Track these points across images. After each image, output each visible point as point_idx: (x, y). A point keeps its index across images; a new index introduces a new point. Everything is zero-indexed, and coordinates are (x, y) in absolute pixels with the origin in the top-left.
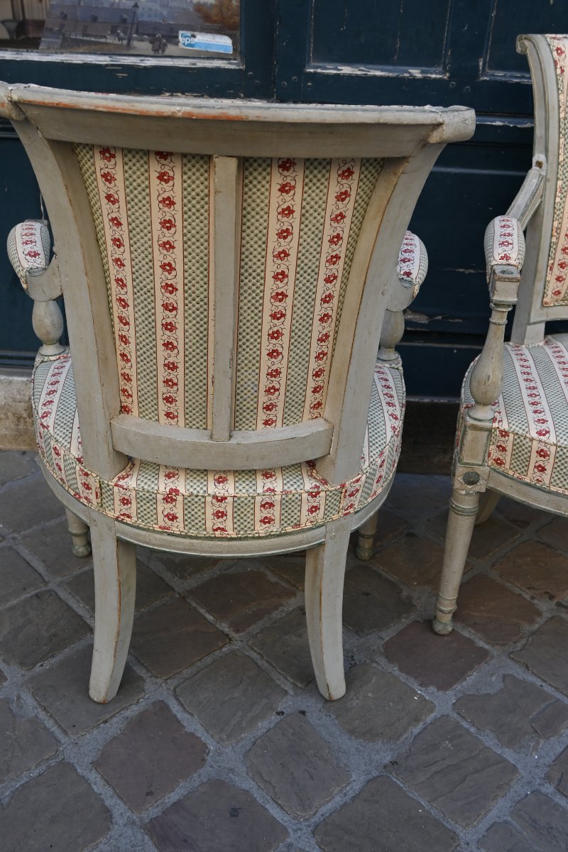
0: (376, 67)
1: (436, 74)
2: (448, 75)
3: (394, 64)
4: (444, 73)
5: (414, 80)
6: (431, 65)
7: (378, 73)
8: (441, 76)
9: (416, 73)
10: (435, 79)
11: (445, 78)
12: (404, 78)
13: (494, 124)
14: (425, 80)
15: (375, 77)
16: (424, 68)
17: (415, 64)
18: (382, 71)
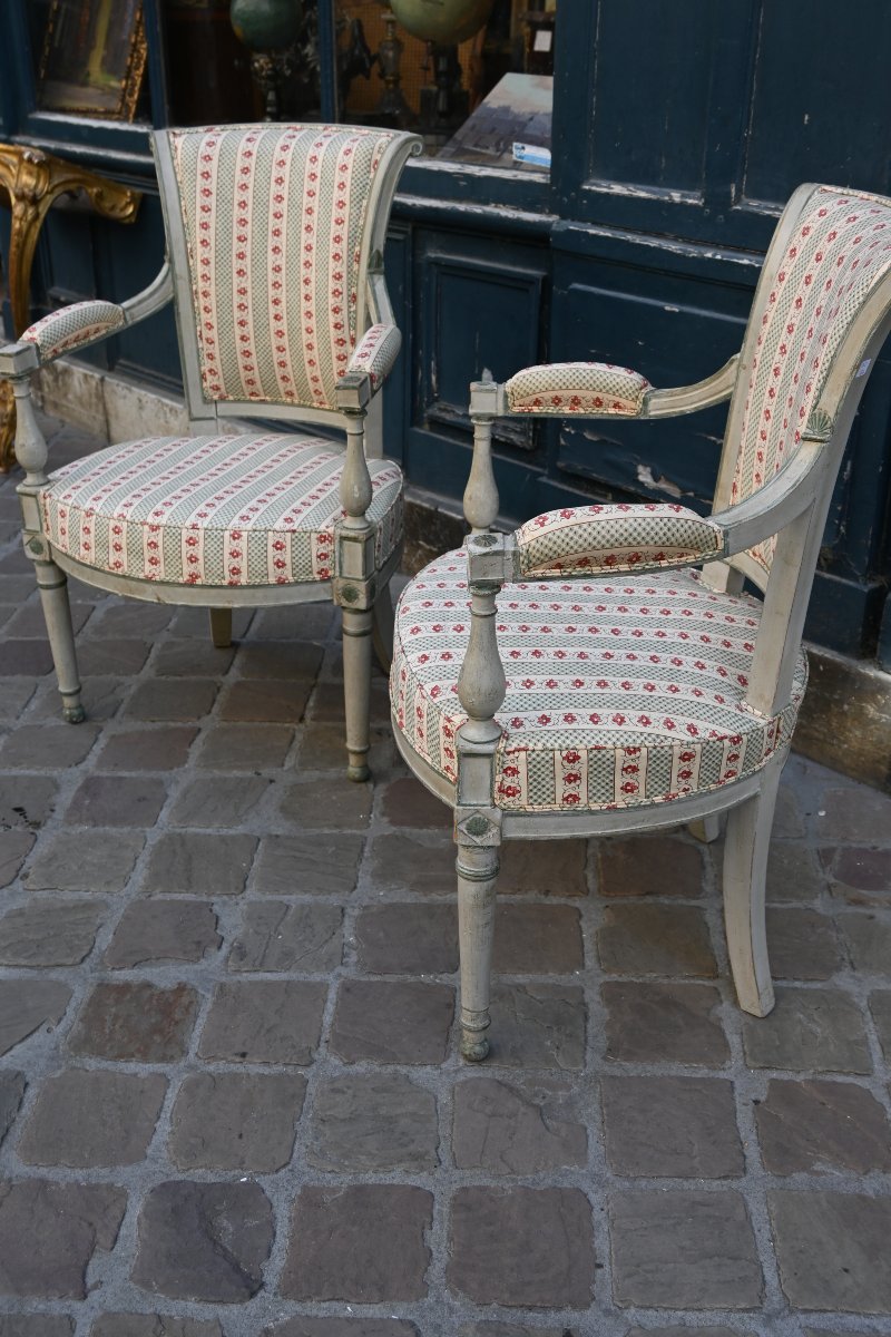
0: (643, 187)
1: (694, 198)
2: (703, 200)
3: (660, 186)
4: (699, 199)
5: (672, 204)
6: (692, 188)
7: (643, 194)
8: (696, 202)
9: (676, 196)
10: (691, 205)
11: (701, 204)
12: (663, 202)
13: (740, 262)
14: (682, 205)
15: (639, 198)
16: (686, 192)
17: (677, 187)
18: (647, 192)
